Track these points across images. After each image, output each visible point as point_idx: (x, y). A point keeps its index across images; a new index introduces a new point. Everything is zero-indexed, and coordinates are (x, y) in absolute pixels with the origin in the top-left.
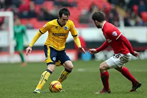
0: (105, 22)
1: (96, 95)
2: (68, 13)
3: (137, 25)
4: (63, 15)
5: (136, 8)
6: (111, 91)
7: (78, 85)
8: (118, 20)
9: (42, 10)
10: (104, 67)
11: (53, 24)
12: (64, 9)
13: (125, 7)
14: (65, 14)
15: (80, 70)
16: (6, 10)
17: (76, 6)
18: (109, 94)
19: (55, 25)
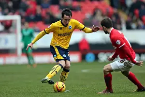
0: (112, 29)
1: (100, 95)
2: (70, 14)
3: (138, 28)
4: (65, 16)
5: (137, 11)
6: (114, 91)
7: (82, 85)
8: (120, 23)
9: (48, 13)
10: (108, 69)
11: (57, 26)
12: (66, 10)
13: (127, 11)
14: (67, 15)
15: (84, 71)
16: (14, 14)
17: (80, 10)
18: (111, 94)
19: (59, 26)
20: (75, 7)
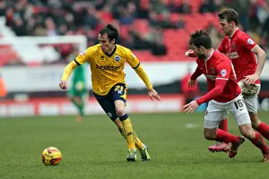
7: (185, 149)
9: (131, 33)
13: (259, 30)
15: (190, 126)
17: (183, 27)
20: (174, 22)
